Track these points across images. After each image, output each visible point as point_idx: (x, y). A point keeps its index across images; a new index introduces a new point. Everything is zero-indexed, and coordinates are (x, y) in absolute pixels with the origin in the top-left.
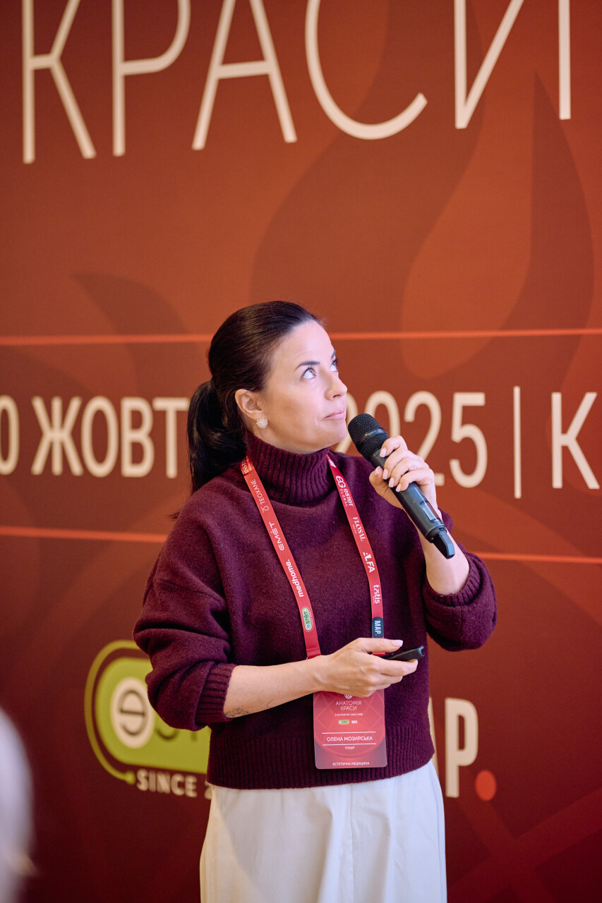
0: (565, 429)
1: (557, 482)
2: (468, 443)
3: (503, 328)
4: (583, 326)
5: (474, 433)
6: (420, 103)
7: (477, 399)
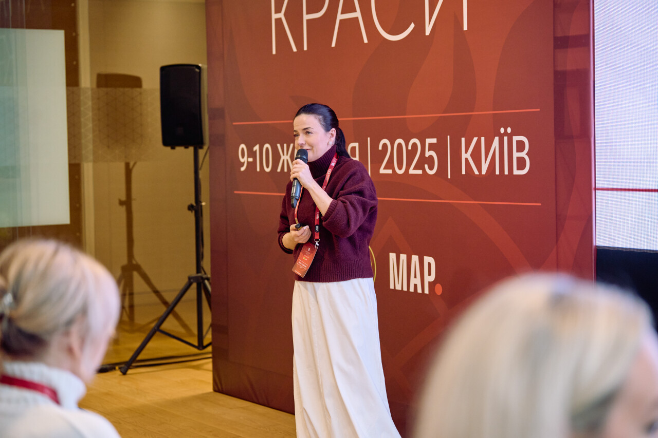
0: (466, 152)
1: (464, 172)
2: (431, 157)
3: (442, 113)
5: (433, 153)
6: (412, 26)
7: (434, 141)
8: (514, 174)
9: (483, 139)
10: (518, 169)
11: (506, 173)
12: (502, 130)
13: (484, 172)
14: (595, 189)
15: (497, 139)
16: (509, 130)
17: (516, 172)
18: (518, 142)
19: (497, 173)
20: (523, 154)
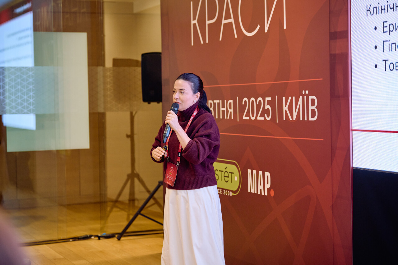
0: (285, 106)
1: (284, 119)
2: (268, 109)
3: (274, 81)
4: (288, 80)
5: (269, 107)
6: (259, 26)
7: (269, 99)
8: (310, 120)
9: (294, 97)
10: (312, 117)
11: (306, 119)
12: (304, 92)
13: (294, 119)
14: (352, 130)
15: (301, 97)
16: (307, 92)
17: (311, 119)
18: (311, 99)
19: (301, 119)
20: (314, 108)
